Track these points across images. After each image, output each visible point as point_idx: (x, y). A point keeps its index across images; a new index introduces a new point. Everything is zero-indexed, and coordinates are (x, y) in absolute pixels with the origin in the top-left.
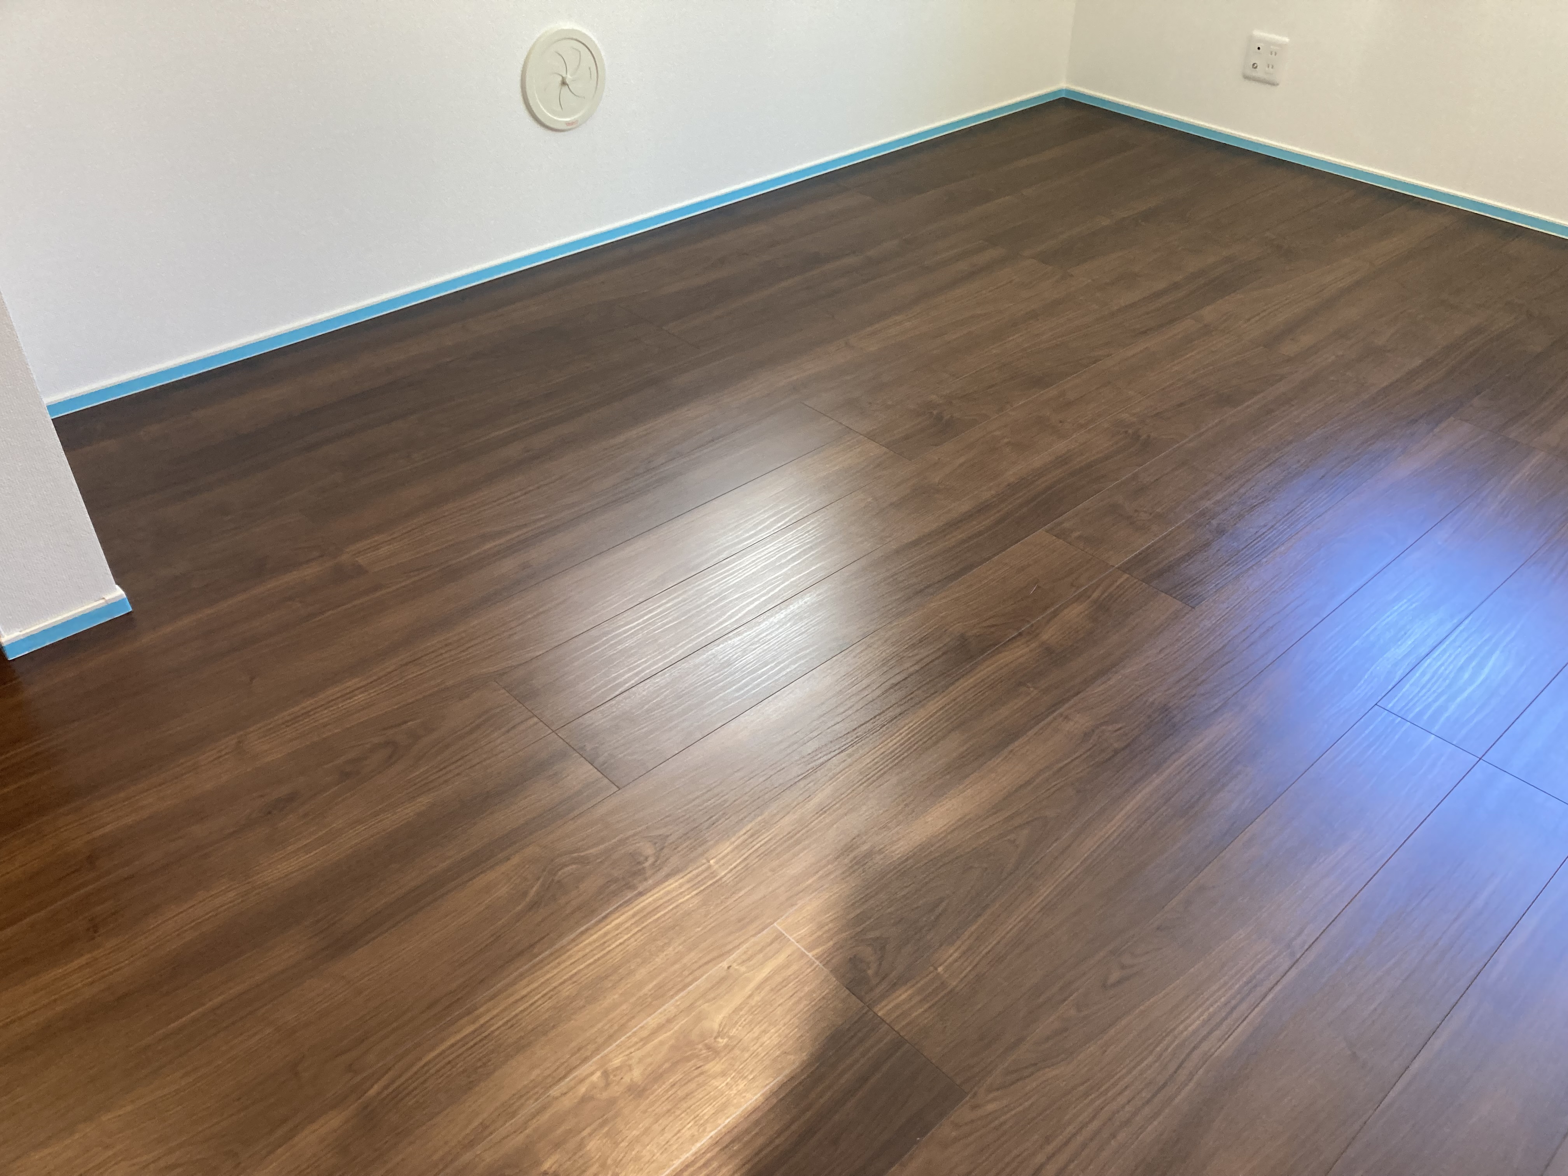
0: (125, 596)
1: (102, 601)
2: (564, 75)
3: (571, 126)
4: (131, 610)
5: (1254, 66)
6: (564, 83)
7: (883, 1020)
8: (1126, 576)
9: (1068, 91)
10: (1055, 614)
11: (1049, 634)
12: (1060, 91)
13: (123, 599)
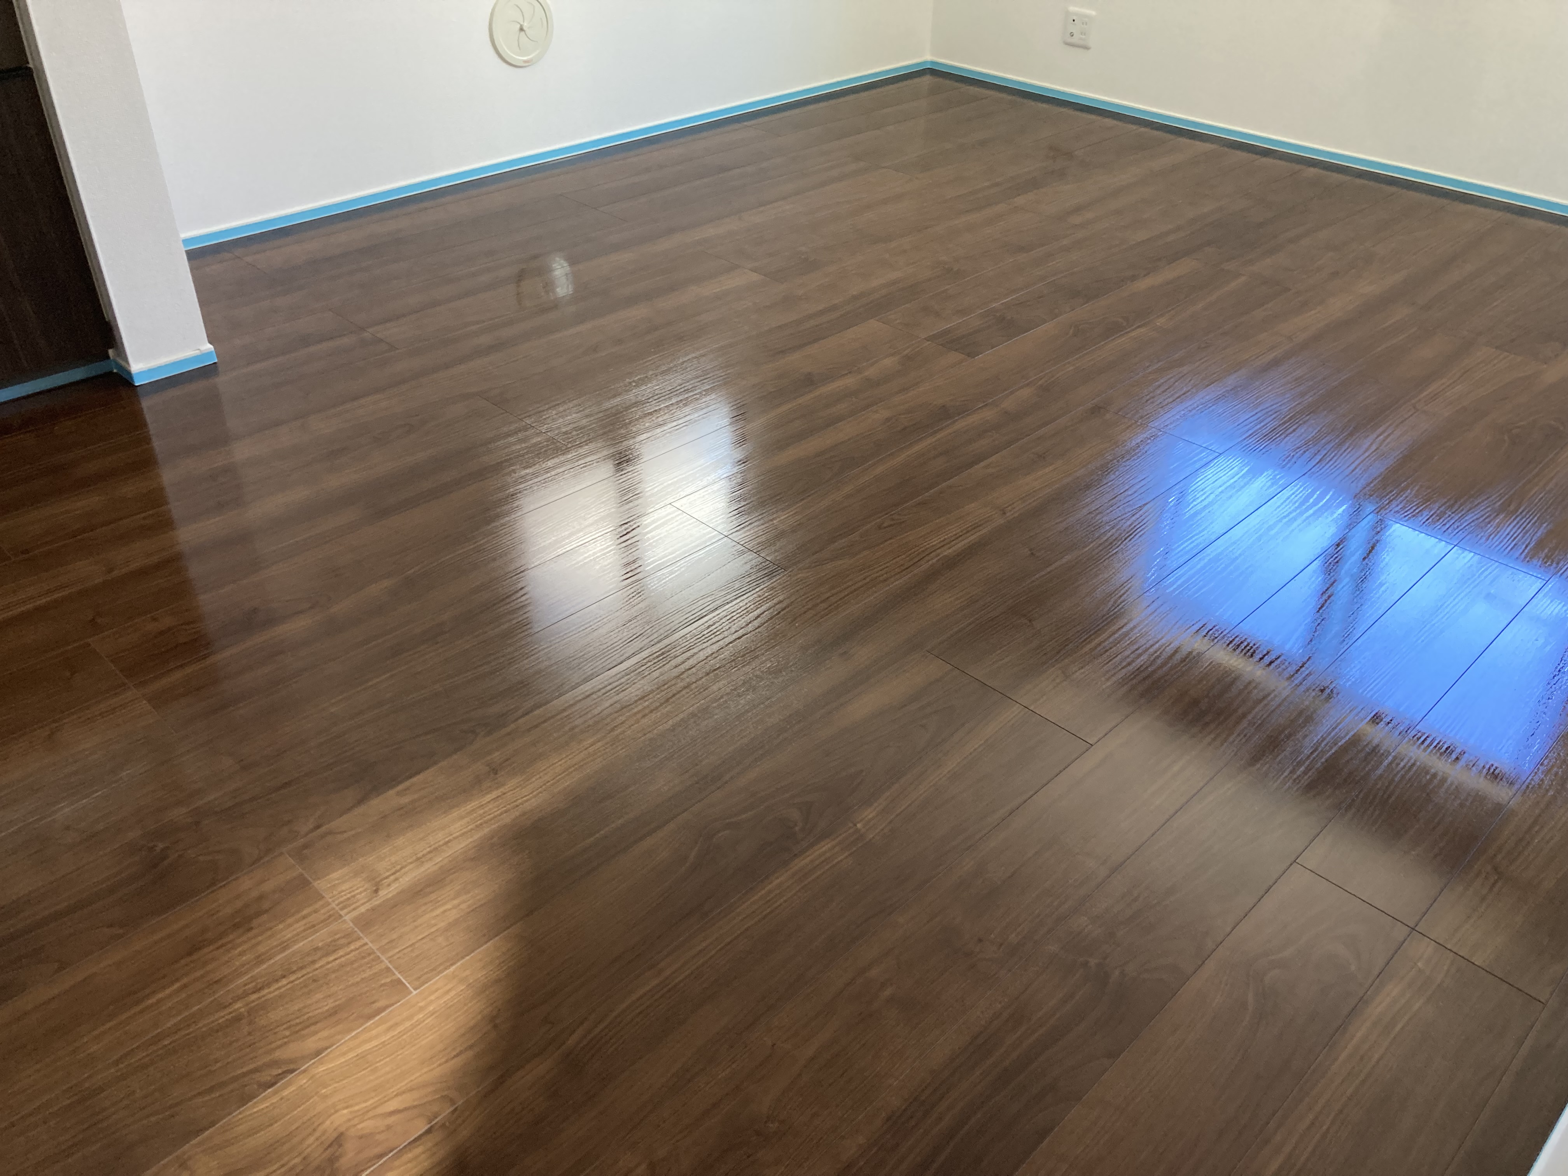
0: (213, 349)
1: (198, 351)
2: (522, 23)
3: (527, 64)
4: (216, 361)
5: (1072, 35)
6: (522, 29)
8: (929, 342)
9: (933, 63)
10: (875, 362)
11: (869, 372)
12: (925, 62)
13: (211, 352)
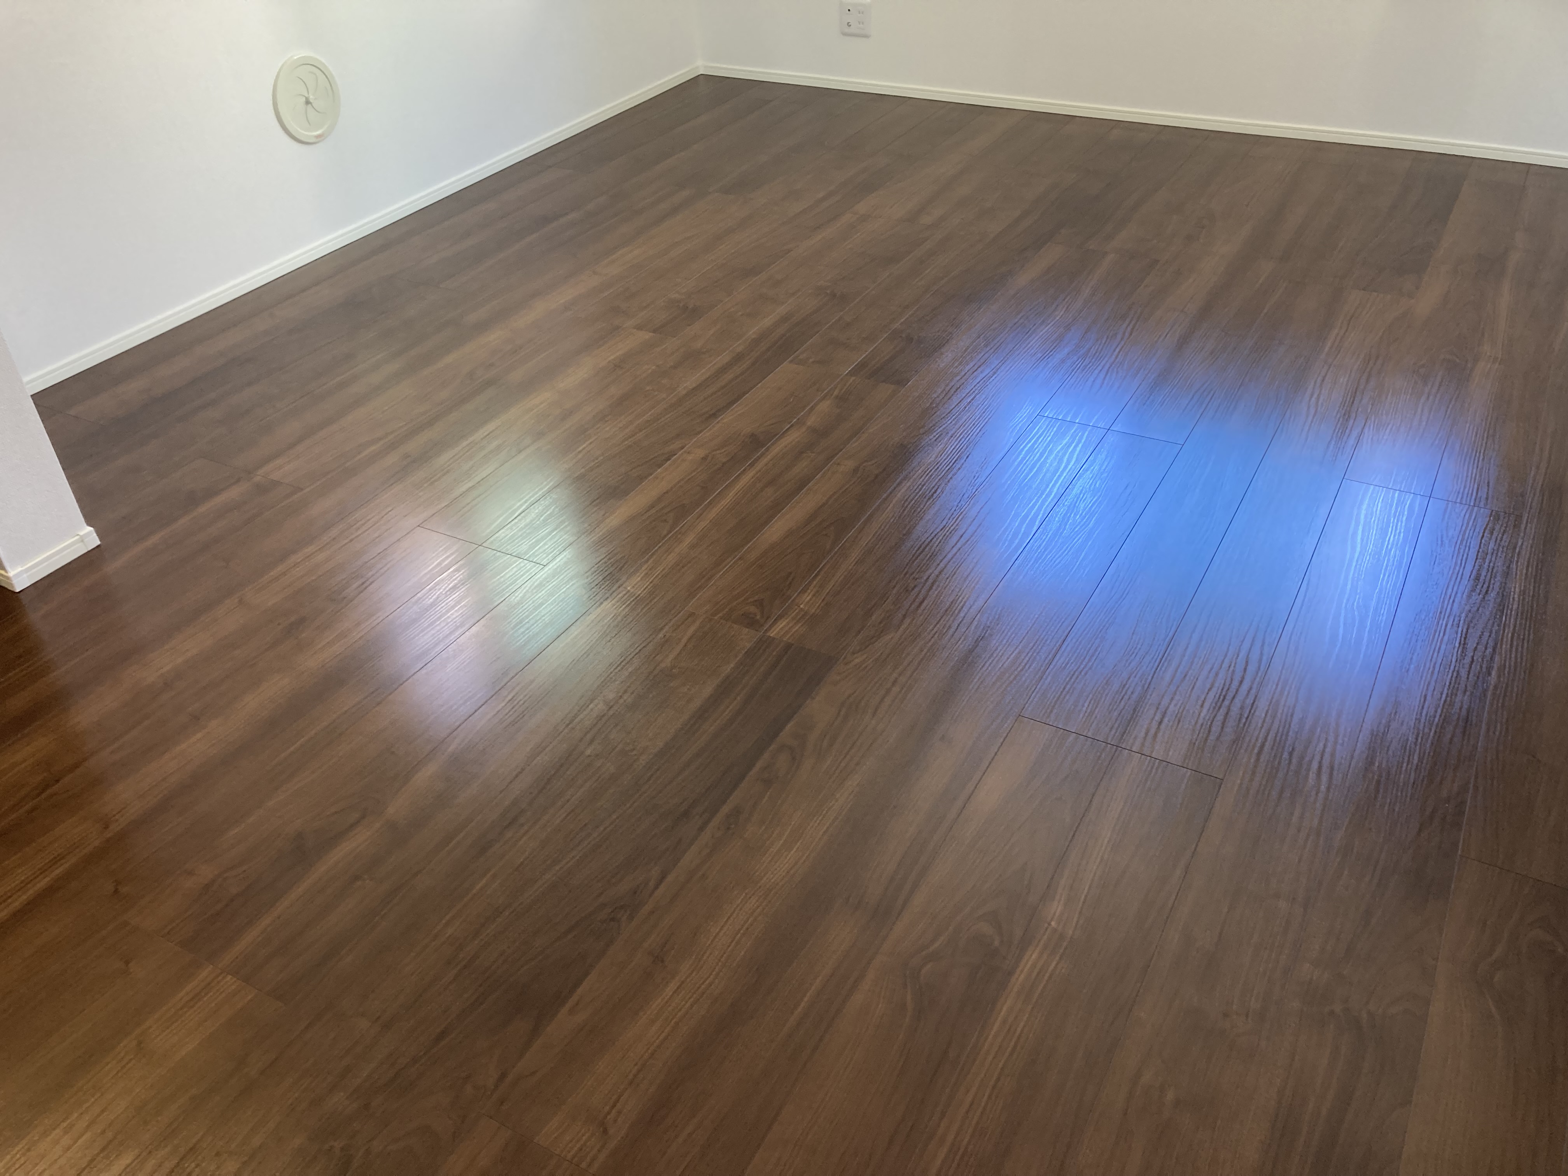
2: (307, 95)
3: (320, 139)
4: (99, 544)
5: (849, 25)
6: (308, 102)
7: (774, 638)
8: (853, 378)
10: (812, 408)
11: (812, 421)
12: (698, 69)
